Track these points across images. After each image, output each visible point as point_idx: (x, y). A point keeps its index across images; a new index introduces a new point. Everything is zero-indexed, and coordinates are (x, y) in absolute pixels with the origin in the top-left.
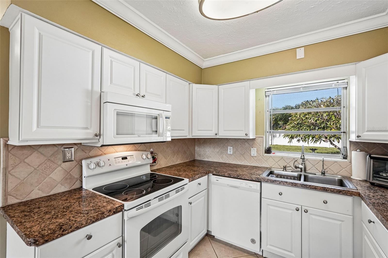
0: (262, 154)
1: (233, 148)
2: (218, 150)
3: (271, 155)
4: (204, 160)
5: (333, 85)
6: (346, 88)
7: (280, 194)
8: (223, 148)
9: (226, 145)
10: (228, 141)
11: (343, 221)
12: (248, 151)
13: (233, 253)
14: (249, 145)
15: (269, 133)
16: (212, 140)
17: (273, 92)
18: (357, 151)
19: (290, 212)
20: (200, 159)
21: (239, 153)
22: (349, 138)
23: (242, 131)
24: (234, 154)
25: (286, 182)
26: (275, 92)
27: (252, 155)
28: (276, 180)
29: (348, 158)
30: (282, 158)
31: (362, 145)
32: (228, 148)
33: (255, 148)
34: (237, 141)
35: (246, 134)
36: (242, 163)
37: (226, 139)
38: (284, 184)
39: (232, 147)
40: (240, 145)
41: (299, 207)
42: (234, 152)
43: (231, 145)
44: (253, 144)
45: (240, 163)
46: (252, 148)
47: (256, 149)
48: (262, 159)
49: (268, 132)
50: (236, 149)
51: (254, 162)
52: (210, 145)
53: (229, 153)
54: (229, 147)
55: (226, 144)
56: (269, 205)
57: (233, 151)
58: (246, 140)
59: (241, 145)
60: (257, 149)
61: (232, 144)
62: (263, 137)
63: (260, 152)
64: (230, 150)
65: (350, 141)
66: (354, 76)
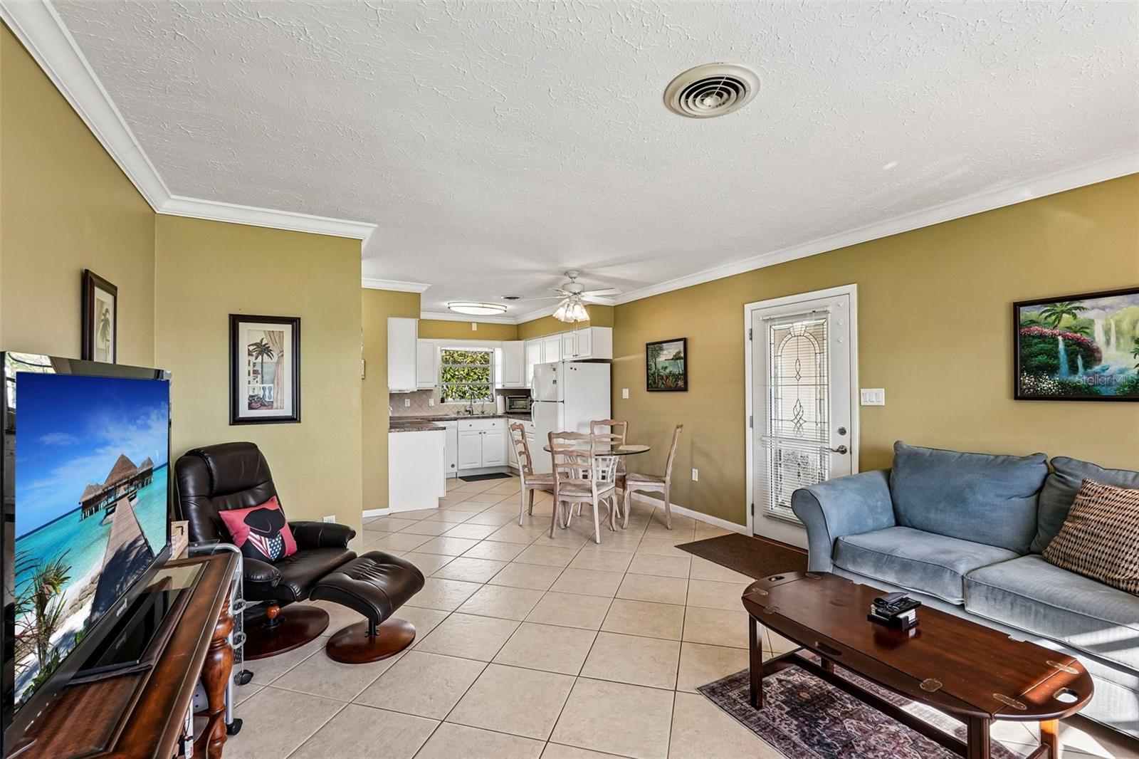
0: (438, 404)
3: (445, 403)
6: (492, 353)
7: (471, 425)
8: (398, 401)
9: (402, 398)
11: (501, 433)
12: (426, 400)
14: (426, 396)
18: (499, 396)
19: (475, 436)
22: (494, 386)
25: (474, 417)
28: (467, 417)
29: (494, 400)
30: (455, 405)
31: (500, 392)
32: (404, 401)
33: (432, 398)
38: (473, 419)
39: (409, 399)
41: (481, 431)
46: (429, 399)
48: (439, 408)
51: (432, 412)
56: (462, 435)
60: (434, 400)
63: (437, 402)
64: (408, 403)
65: (496, 390)
66: (500, 349)
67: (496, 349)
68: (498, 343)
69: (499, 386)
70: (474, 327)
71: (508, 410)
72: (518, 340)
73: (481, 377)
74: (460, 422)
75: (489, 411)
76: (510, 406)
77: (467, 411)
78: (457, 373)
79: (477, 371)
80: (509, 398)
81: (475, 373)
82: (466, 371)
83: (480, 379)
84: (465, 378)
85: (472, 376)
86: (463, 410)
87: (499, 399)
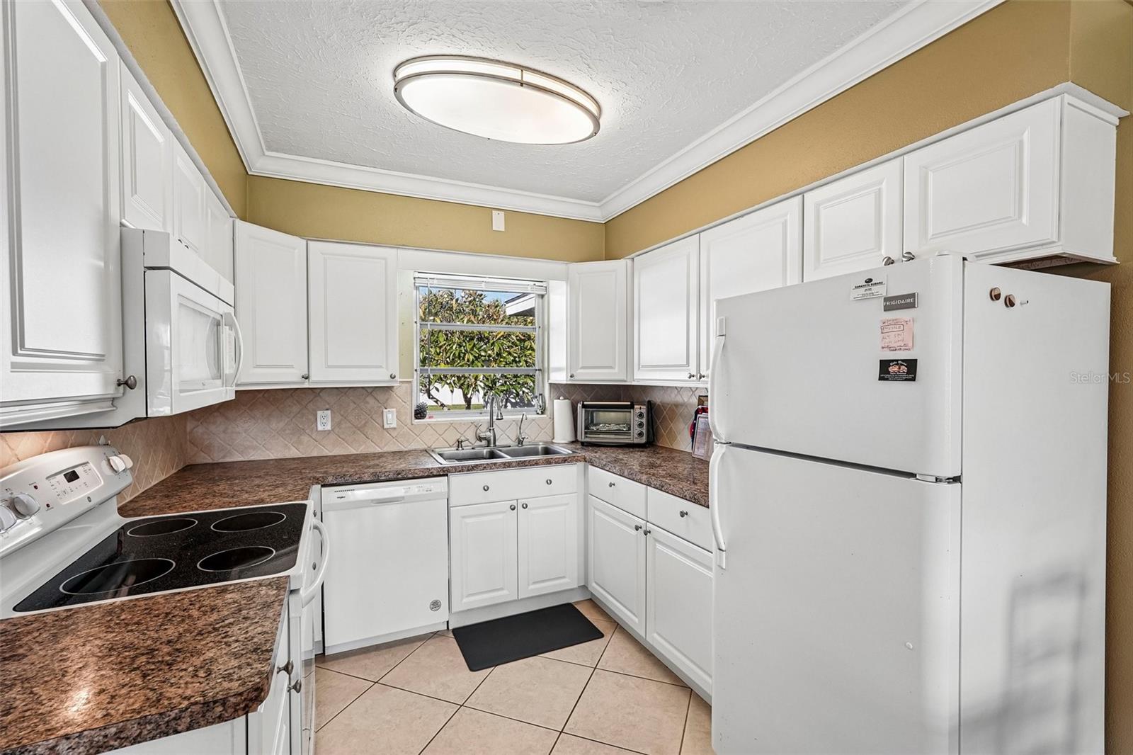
0: (409, 421)
1: (331, 413)
2: (281, 425)
3: (426, 420)
4: (228, 460)
5: (529, 288)
6: (542, 296)
7: (486, 488)
8: (299, 415)
9: (311, 406)
10: (315, 397)
11: (567, 504)
12: (374, 416)
13: (392, 656)
14: (376, 402)
15: (419, 372)
16: (261, 395)
17: (431, 281)
18: (559, 399)
19: (500, 516)
20: (211, 461)
21: (349, 425)
22: (548, 379)
23: (381, 367)
24: (337, 430)
25: (495, 464)
26: (435, 281)
27: (386, 426)
28: (477, 465)
29: (548, 412)
30: (452, 424)
31: (562, 390)
32: (316, 416)
33: (393, 408)
34: (345, 394)
35: (391, 376)
36: (360, 450)
37: (310, 391)
38: (491, 469)
39: (329, 412)
40: (352, 404)
41: (514, 503)
42: (336, 425)
43: (327, 406)
44: (387, 400)
45: (354, 452)
46: (385, 410)
47: (394, 410)
48: (411, 432)
49: (416, 370)
50: (342, 416)
51: (391, 442)
52: (251, 410)
53: (320, 428)
54: (320, 413)
55: (311, 404)
56: (464, 517)
57: (332, 421)
58: (369, 390)
59: (355, 403)
60: (397, 412)
61: (328, 404)
62: (410, 382)
63: (404, 417)
64: (324, 421)
65: (550, 384)
66: (564, 283)
67: (553, 283)
68: (559, 267)
69: (560, 378)
70: (499, 222)
71: (581, 437)
72: (609, 257)
73: (517, 359)
74: (455, 479)
75: (535, 438)
76: (587, 428)
77: (480, 439)
78: (483, 353)
79: (512, 350)
80: (584, 406)
81: (510, 354)
82: (496, 349)
83: (516, 362)
84: (495, 360)
85: (505, 358)
86: (470, 435)
87: (560, 408)
